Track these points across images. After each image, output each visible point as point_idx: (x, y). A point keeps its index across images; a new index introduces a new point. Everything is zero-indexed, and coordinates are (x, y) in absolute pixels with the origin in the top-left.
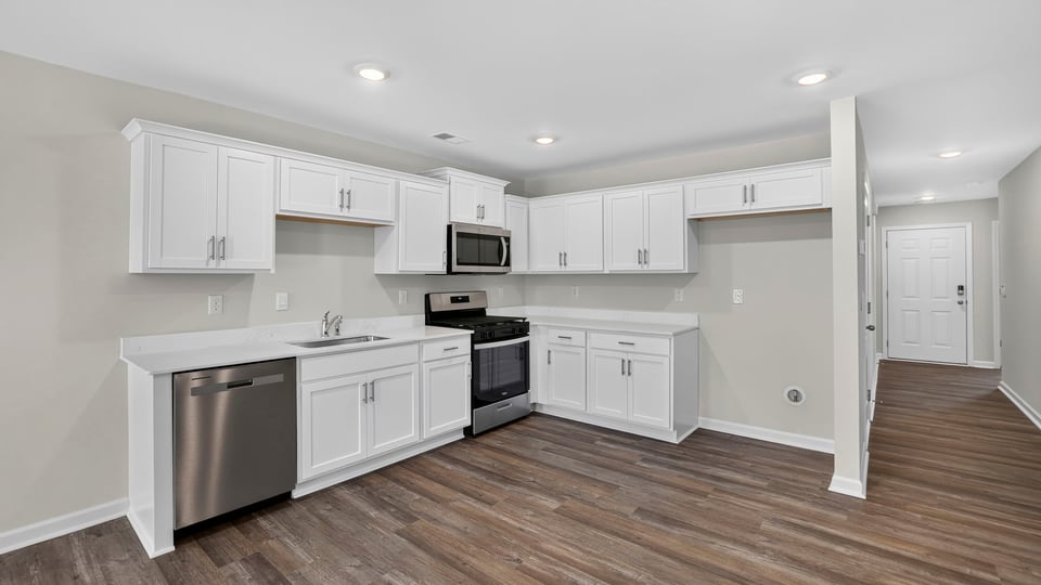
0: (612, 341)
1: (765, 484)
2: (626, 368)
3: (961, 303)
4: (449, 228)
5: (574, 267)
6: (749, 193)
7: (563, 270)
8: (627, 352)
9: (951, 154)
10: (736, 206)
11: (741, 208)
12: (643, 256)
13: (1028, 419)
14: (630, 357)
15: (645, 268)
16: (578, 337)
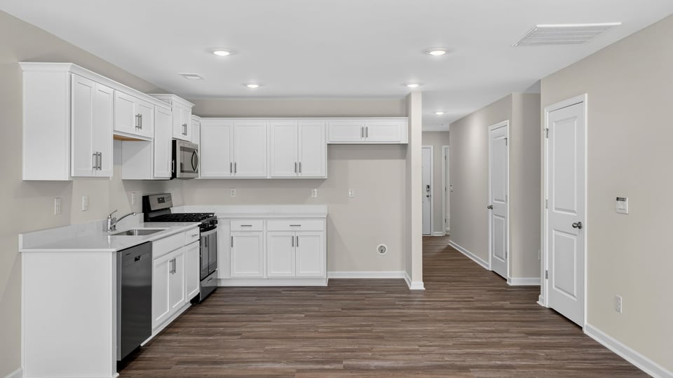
0: (285, 225)
1: (383, 292)
2: (295, 242)
3: (428, 196)
4: (174, 142)
5: (241, 174)
6: (364, 132)
7: (233, 175)
8: (295, 231)
9: (440, 113)
10: (357, 139)
11: (360, 140)
12: (298, 167)
13: (463, 255)
14: (297, 234)
15: (300, 175)
16: (257, 225)
